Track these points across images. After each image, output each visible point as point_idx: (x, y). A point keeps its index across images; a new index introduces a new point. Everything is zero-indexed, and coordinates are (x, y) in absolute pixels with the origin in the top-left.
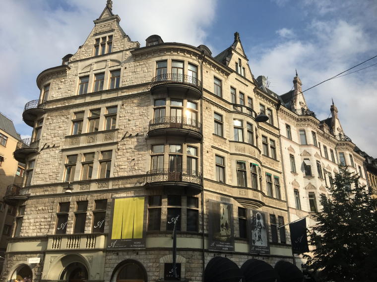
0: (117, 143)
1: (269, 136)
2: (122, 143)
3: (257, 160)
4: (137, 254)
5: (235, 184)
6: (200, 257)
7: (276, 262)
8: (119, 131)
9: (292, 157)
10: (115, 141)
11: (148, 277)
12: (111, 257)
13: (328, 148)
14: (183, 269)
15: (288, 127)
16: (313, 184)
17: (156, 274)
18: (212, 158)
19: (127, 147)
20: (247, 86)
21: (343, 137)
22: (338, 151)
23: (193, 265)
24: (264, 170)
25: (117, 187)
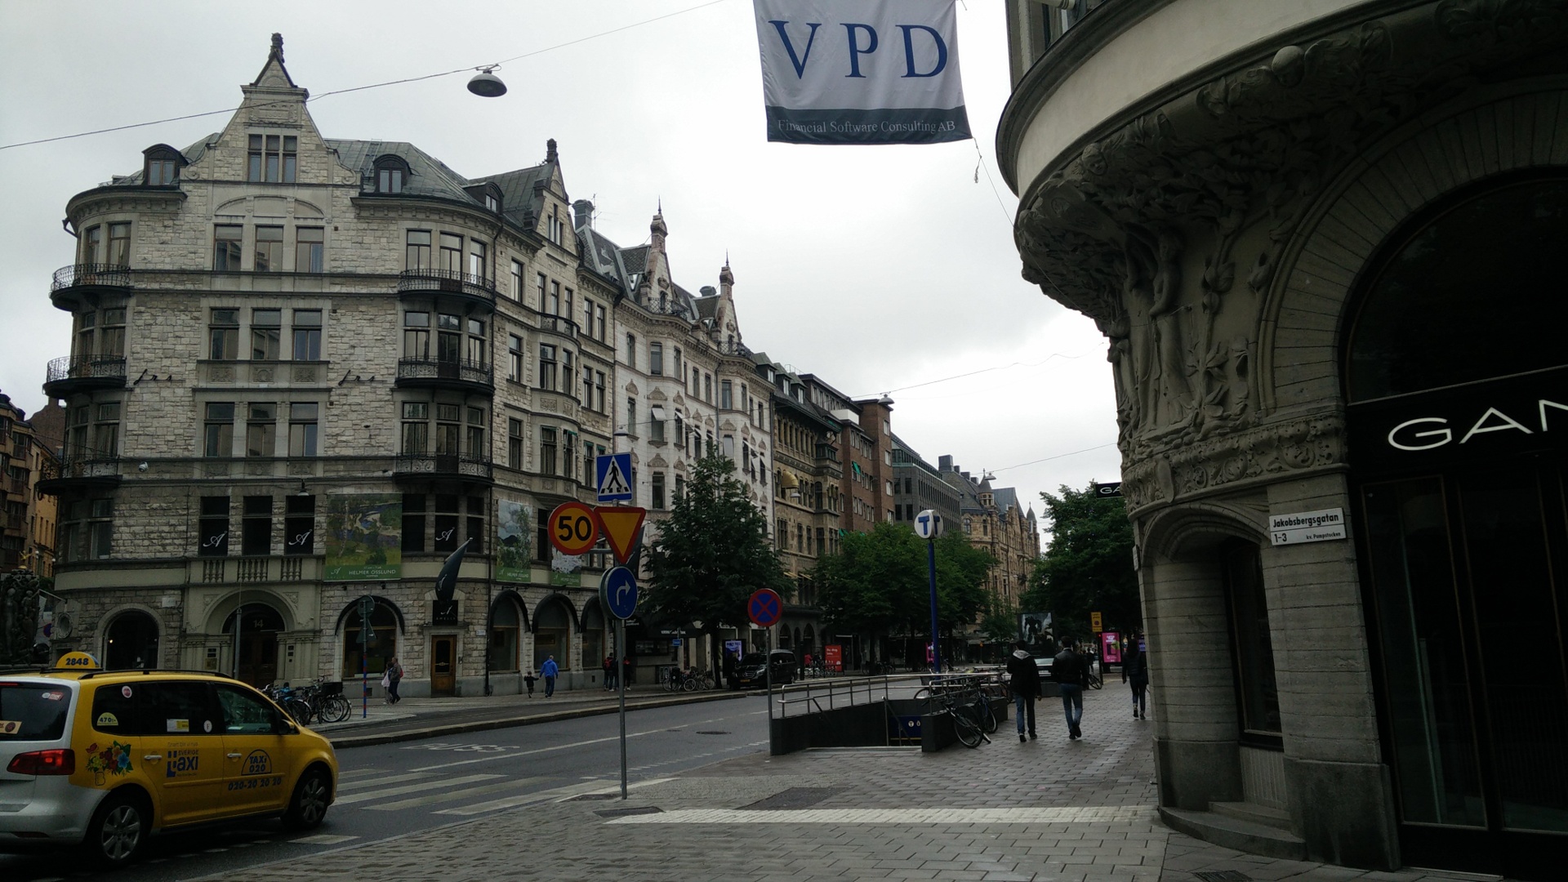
0: (329, 390)
1: (595, 366)
2: (338, 392)
3: (574, 422)
4: (384, 588)
5: (537, 469)
6: (484, 591)
7: (587, 598)
8: (330, 366)
9: (632, 402)
10: (322, 385)
11: (406, 622)
12: (332, 593)
13: (702, 372)
14: (461, 609)
15: (631, 338)
16: (662, 456)
17: (420, 616)
18: (504, 425)
19: (351, 400)
20: (565, 265)
21: (735, 347)
22: (720, 379)
23: (475, 603)
24: (584, 437)
25: (333, 475)
